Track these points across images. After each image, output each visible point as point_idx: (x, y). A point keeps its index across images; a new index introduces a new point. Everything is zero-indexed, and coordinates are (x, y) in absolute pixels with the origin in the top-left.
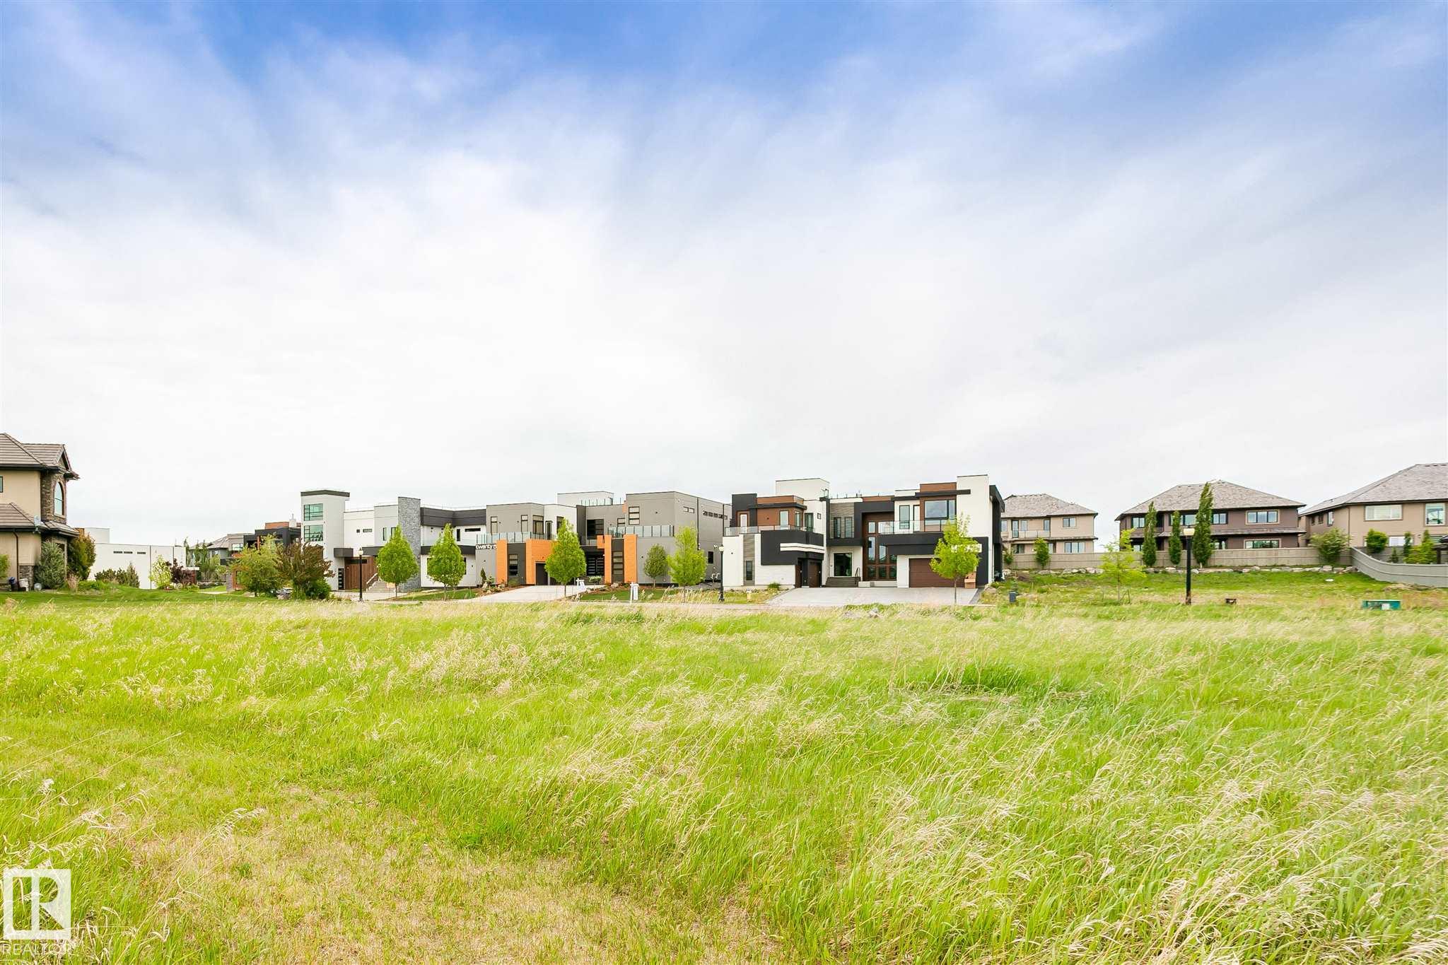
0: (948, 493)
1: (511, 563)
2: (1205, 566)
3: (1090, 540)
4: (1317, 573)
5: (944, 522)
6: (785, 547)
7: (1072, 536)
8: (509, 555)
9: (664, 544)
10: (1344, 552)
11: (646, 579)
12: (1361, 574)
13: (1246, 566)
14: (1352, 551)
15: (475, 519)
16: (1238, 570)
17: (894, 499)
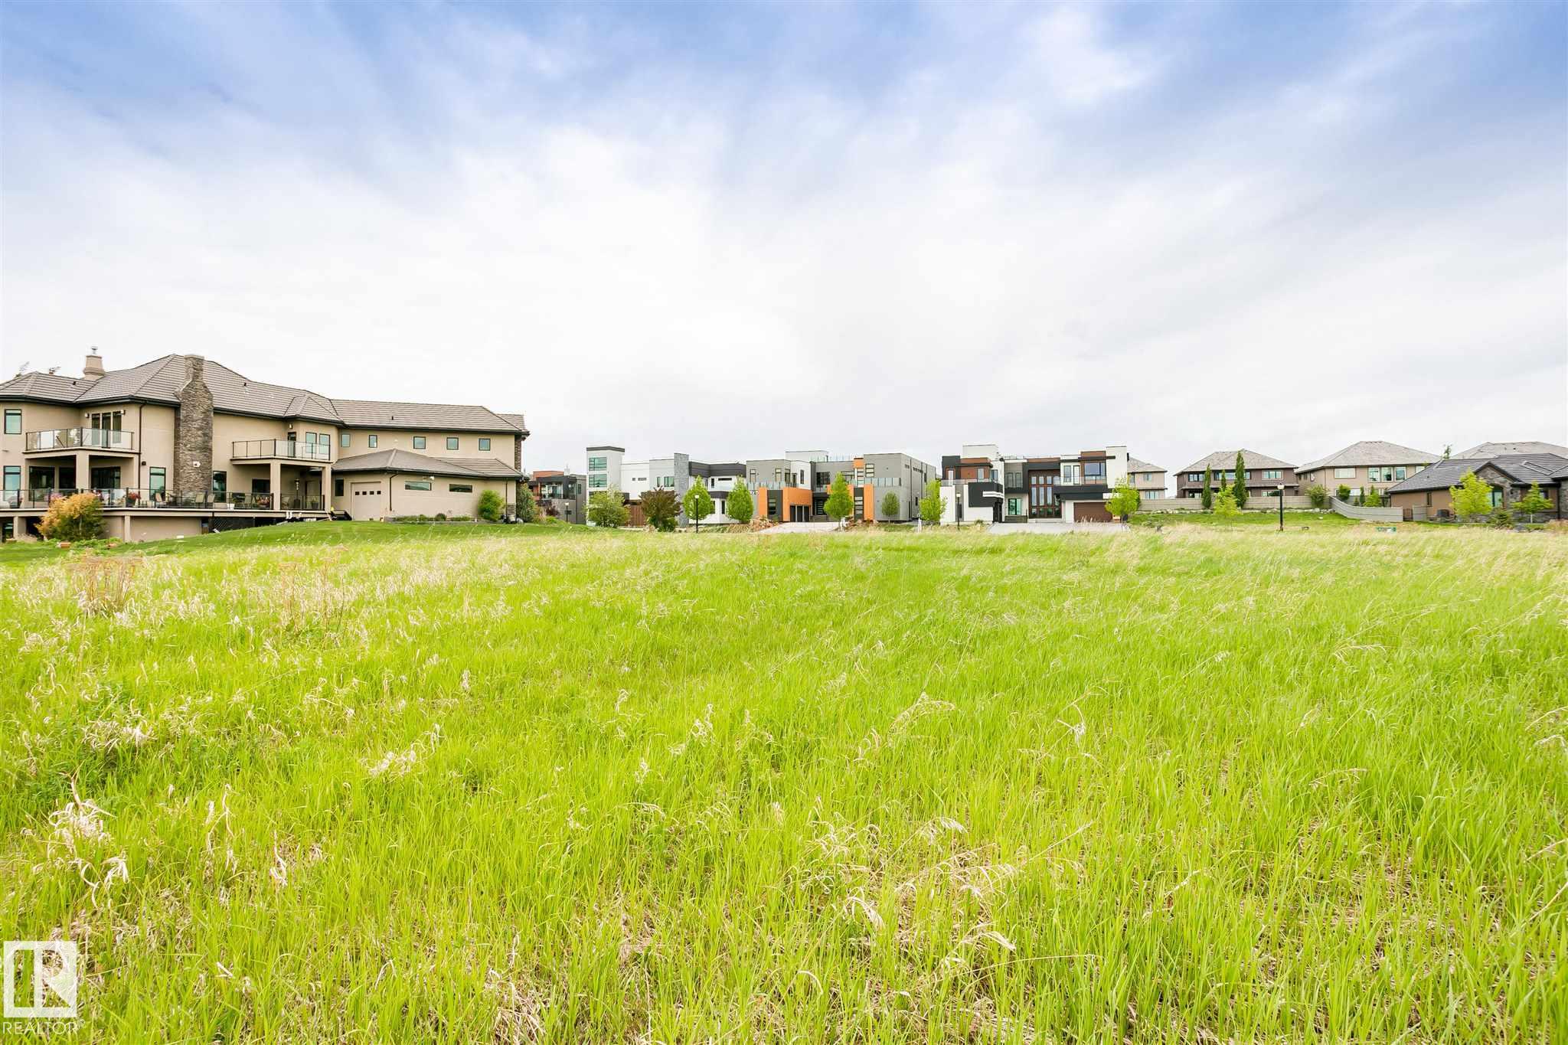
0: (1100, 458)
1: (771, 505)
2: (1243, 509)
3: (1163, 490)
4: (1311, 513)
5: (1098, 478)
6: (986, 494)
7: (1150, 487)
8: (768, 499)
9: (893, 491)
10: (1326, 500)
11: (882, 517)
12: (1337, 514)
13: (1268, 509)
14: (1331, 498)
15: (738, 470)
16: (1264, 511)
17: (1060, 461)
